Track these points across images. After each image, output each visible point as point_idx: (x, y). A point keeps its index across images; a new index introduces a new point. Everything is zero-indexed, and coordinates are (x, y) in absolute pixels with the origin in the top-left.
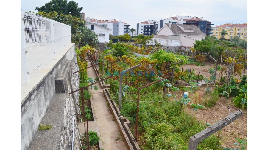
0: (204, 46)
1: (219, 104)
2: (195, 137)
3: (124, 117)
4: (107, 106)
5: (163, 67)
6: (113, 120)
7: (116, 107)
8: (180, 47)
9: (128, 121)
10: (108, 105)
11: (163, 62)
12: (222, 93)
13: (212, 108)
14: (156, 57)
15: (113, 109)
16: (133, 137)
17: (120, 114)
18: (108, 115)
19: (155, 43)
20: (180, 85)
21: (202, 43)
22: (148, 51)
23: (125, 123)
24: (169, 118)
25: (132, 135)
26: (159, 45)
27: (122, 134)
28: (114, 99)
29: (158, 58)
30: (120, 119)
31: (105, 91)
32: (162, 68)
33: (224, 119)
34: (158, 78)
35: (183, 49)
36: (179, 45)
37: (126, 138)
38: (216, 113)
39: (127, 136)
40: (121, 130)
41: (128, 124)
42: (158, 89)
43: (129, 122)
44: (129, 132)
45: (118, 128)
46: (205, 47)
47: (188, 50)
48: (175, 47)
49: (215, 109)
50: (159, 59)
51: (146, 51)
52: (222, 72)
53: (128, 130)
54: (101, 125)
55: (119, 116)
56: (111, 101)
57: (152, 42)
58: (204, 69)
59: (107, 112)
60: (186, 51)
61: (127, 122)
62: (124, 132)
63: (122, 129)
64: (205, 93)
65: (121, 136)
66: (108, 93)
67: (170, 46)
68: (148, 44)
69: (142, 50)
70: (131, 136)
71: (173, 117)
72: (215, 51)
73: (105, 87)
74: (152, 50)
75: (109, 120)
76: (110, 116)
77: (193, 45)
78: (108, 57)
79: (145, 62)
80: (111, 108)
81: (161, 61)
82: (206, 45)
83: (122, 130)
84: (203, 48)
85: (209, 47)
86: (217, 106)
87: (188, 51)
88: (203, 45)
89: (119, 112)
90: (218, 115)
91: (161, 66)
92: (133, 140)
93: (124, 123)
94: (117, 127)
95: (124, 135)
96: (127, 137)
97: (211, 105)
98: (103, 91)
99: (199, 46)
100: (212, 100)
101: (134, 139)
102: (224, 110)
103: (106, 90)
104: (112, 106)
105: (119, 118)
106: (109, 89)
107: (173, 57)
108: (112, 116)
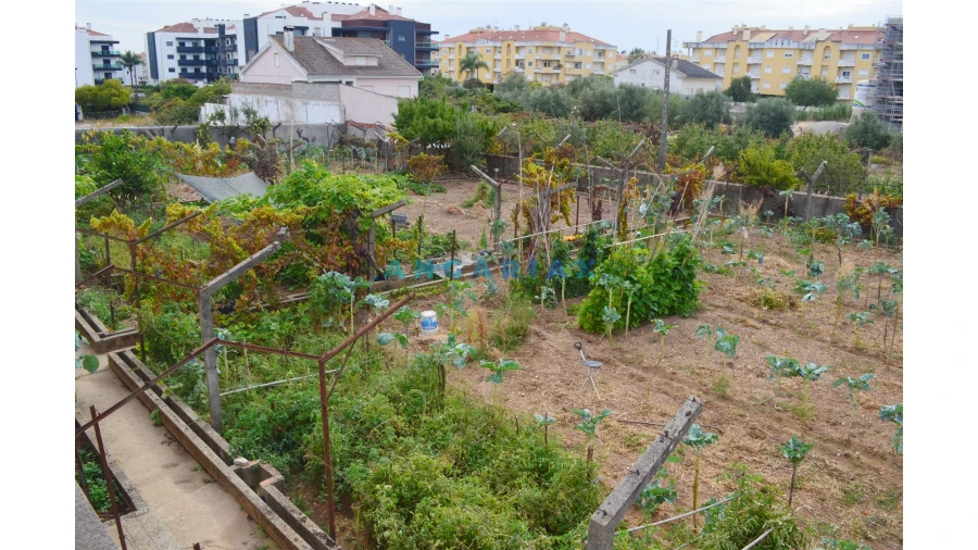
0: (431, 121)
1: (536, 333)
2: (605, 514)
3: (249, 457)
4: (156, 425)
5: (333, 230)
6: (207, 482)
7: (202, 424)
8: (343, 128)
9: (271, 473)
10: (161, 422)
11: (329, 213)
12: (539, 294)
13: (521, 350)
14: (296, 191)
15: (190, 434)
16: (319, 530)
17: (230, 454)
18: (176, 465)
19: (248, 117)
20: (391, 283)
21: (423, 112)
22: (237, 157)
23: (265, 484)
24: (410, 422)
25: (312, 526)
26: (263, 126)
27: (269, 529)
28: (176, 391)
29: (303, 197)
30: (240, 473)
31: (119, 361)
32: (331, 235)
33: (663, 433)
34: (324, 277)
35: (353, 132)
36: (338, 120)
37: (295, 544)
38: (537, 364)
39: (297, 536)
40: (263, 517)
41: (278, 485)
42: (331, 320)
43: (278, 476)
44: (295, 516)
45: (242, 509)
46: (435, 126)
47: (375, 138)
48: (326, 127)
49: (530, 351)
50: (310, 201)
51: (229, 156)
52: (516, 218)
53: (289, 510)
54: (171, 518)
55: (229, 462)
56: (168, 402)
57: (235, 114)
58: (447, 207)
59: (167, 454)
60: (367, 141)
61: (270, 476)
62: (279, 522)
63: (264, 512)
64: (483, 300)
65: (268, 536)
66: (140, 373)
67: (307, 126)
68: (219, 123)
69: (213, 155)
70: (310, 529)
71: (424, 417)
72: (468, 138)
73: (111, 345)
74: (251, 155)
75: (188, 485)
76: (185, 467)
77: (393, 121)
78: (112, 223)
79: (263, 220)
80: (181, 434)
81: (320, 210)
82: (439, 119)
83: (269, 517)
84: (429, 129)
85: (447, 123)
86: (532, 340)
87: (374, 141)
88: (427, 118)
89: (224, 445)
90: (545, 370)
91: (325, 229)
92: (324, 542)
93: (263, 484)
94: (237, 506)
95: (285, 533)
96: (300, 539)
97: (516, 339)
98: (110, 360)
99: (415, 121)
100: (516, 324)
101: (325, 537)
102: (558, 352)
103: (122, 355)
104: (182, 425)
105: (234, 467)
106: (134, 351)
107: (363, 190)
108: (192, 464)
